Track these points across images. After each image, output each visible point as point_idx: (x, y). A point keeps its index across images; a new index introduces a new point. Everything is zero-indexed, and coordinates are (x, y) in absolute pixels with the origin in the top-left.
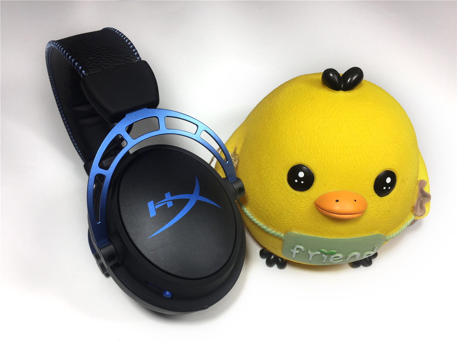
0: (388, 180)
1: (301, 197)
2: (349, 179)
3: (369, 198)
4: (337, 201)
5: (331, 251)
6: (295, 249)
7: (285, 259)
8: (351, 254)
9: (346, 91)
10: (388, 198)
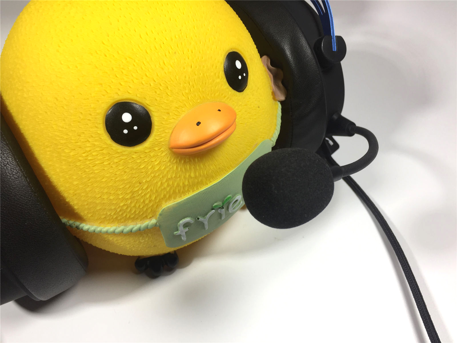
1: (146, 151)
3: (230, 100)
4: (199, 124)
5: (225, 199)
6: (181, 228)
7: (172, 251)
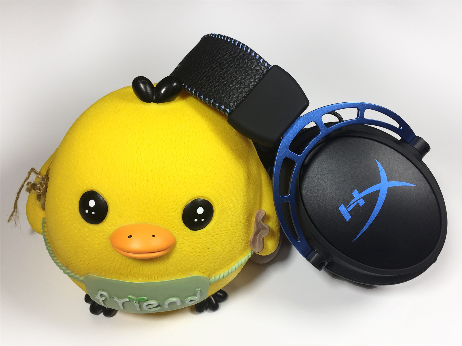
0: (200, 211)
2: (148, 209)
3: (177, 232)
4: (130, 236)
5: (141, 298)
6: (99, 295)
8: (167, 300)
9: (159, 104)
10: (203, 233)
